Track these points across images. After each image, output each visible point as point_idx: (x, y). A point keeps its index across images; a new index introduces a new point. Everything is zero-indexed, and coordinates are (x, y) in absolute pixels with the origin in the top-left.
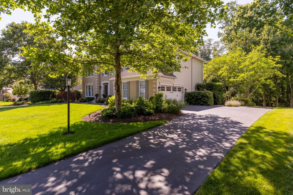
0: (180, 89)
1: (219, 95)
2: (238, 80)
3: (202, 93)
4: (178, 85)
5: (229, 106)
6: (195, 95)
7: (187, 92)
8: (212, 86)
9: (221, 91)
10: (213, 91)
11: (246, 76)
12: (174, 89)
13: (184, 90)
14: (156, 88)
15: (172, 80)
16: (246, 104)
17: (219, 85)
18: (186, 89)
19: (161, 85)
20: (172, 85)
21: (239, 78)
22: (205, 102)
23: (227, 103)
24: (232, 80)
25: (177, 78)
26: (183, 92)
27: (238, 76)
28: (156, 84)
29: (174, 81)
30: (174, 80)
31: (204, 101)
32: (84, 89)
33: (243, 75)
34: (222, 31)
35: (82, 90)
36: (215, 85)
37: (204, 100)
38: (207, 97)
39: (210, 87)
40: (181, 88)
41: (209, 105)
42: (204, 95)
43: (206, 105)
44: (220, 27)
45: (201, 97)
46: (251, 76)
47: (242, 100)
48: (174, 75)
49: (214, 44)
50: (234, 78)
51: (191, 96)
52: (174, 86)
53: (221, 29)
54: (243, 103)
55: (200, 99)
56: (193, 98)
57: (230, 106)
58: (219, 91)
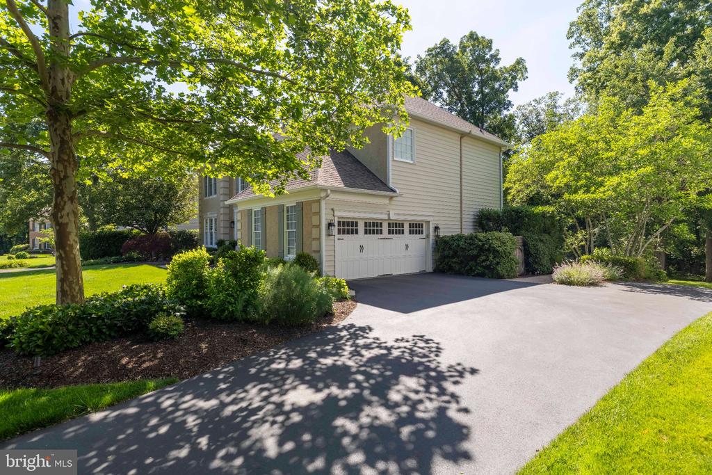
0: (416, 228)
1: (540, 244)
2: (598, 196)
3: (480, 240)
4: (404, 215)
5: (562, 282)
6: (459, 246)
7: (442, 235)
8: (519, 218)
9: (549, 234)
10: (523, 232)
11: (625, 185)
12: (396, 228)
13: (432, 230)
14: (319, 226)
15: (386, 201)
16: (629, 274)
17: (543, 215)
18: (436, 228)
19: (339, 218)
20: (386, 217)
21: (602, 189)
22: (488, 267)
23: (561, 271)
24: (580, 196)
25: (400, 196)
26: (428, 236)
27: (601, 184)
28: (319, 213)
29: (390, 204)
30: (393, 203)
31: (484, 264)
32: (201, 228)
33: (615, 180)
34: (579, 64)
35: (198, 230)
36: (530, 215)
37: (484, 261)
38: (495, 252)
39: (514, 220)
40: (420, 226)
41: (500, 277)
42: (483, 245)
43: (492, 277)
44: (577, 55)
45: (475, 252)
46: (643, 181)
47: (616, 262)
48: (391, 185)
49: (565, 105)
50: (587, 191)
51: (450, 249)
52: (389, 219)
53: (578, 58)
54: (618, 272)
55: (475, 258)
56: (455, 254)
57: (568, 282)
58: (545, 231)
